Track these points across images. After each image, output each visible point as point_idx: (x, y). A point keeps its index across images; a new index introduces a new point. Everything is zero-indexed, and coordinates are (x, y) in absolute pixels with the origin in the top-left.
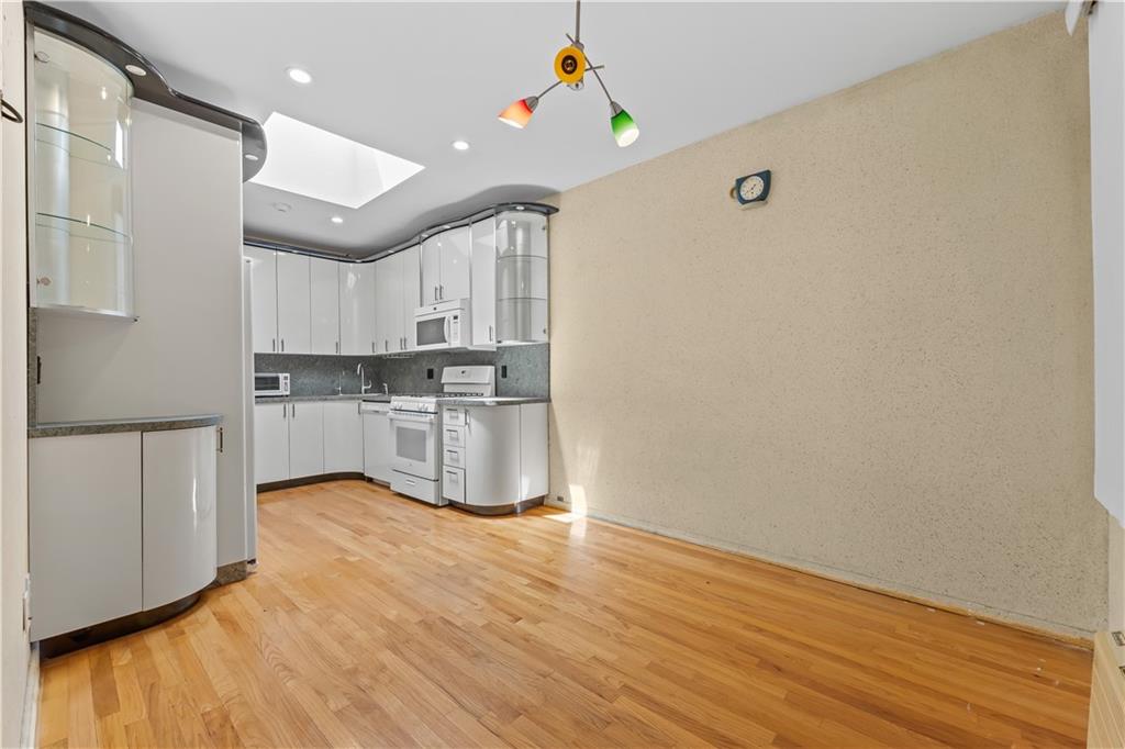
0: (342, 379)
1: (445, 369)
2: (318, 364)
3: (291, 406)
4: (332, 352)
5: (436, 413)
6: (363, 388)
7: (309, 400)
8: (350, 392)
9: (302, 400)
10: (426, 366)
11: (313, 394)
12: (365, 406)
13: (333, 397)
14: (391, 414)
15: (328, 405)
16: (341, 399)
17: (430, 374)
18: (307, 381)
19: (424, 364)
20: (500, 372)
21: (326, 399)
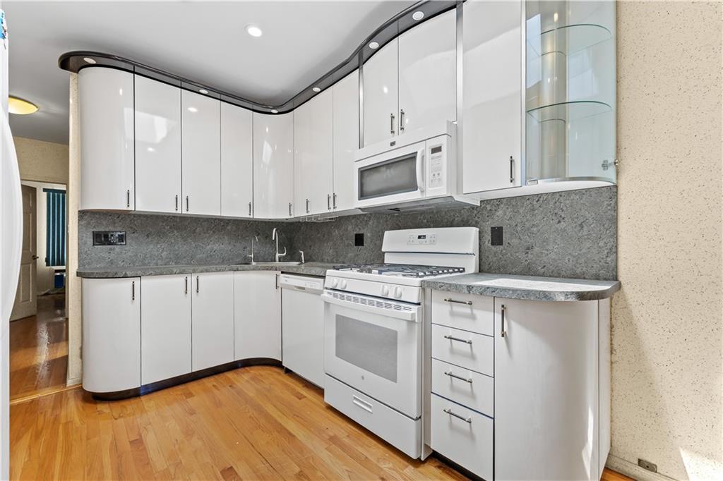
0: (254, 246)
1: (387, 233)
2: (229, 228)
3: (194, 278)
4: (244, 214)
5: (419, 304)
6: (278, 255)
7: (217, 271)
8: (264, 260)
9: (207, 271)
10: (352, 231)
11: (223, 263)
12: (283, 279)
13: (246, 266)
14: (326, 295)
15: (240, 276)
16: (254, 269)
17: (359, 240)
18: (216, 247)
19: (350, 227)
20: (488, 237)
21: (238, 270)
